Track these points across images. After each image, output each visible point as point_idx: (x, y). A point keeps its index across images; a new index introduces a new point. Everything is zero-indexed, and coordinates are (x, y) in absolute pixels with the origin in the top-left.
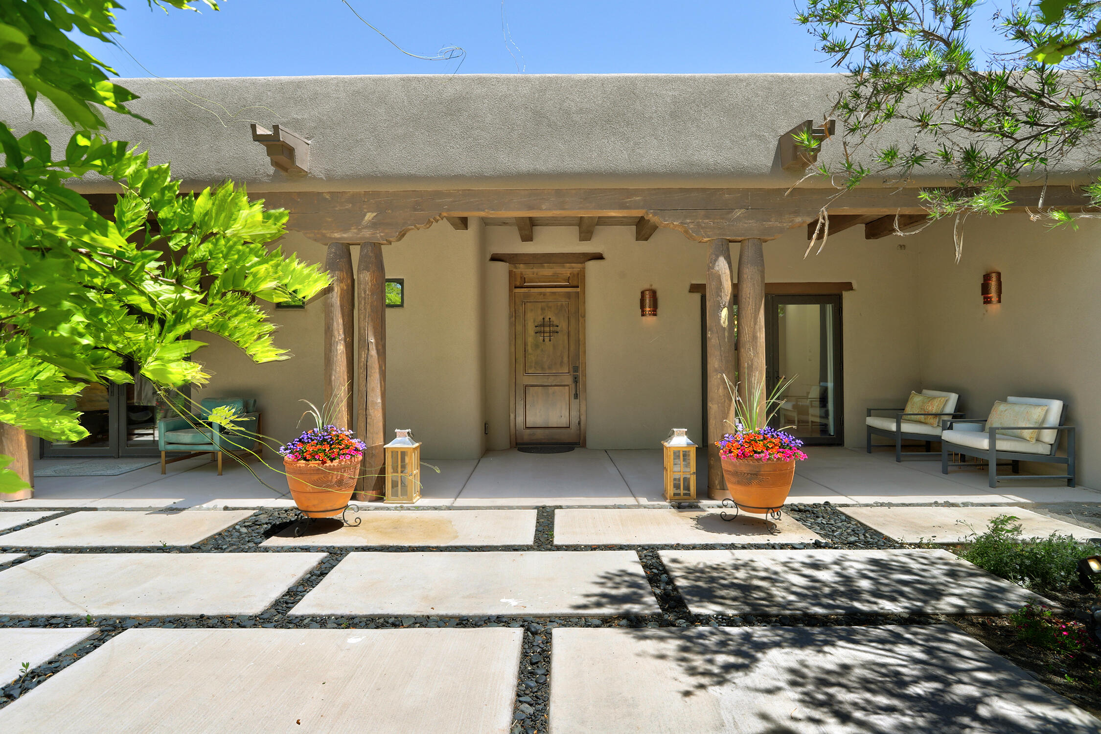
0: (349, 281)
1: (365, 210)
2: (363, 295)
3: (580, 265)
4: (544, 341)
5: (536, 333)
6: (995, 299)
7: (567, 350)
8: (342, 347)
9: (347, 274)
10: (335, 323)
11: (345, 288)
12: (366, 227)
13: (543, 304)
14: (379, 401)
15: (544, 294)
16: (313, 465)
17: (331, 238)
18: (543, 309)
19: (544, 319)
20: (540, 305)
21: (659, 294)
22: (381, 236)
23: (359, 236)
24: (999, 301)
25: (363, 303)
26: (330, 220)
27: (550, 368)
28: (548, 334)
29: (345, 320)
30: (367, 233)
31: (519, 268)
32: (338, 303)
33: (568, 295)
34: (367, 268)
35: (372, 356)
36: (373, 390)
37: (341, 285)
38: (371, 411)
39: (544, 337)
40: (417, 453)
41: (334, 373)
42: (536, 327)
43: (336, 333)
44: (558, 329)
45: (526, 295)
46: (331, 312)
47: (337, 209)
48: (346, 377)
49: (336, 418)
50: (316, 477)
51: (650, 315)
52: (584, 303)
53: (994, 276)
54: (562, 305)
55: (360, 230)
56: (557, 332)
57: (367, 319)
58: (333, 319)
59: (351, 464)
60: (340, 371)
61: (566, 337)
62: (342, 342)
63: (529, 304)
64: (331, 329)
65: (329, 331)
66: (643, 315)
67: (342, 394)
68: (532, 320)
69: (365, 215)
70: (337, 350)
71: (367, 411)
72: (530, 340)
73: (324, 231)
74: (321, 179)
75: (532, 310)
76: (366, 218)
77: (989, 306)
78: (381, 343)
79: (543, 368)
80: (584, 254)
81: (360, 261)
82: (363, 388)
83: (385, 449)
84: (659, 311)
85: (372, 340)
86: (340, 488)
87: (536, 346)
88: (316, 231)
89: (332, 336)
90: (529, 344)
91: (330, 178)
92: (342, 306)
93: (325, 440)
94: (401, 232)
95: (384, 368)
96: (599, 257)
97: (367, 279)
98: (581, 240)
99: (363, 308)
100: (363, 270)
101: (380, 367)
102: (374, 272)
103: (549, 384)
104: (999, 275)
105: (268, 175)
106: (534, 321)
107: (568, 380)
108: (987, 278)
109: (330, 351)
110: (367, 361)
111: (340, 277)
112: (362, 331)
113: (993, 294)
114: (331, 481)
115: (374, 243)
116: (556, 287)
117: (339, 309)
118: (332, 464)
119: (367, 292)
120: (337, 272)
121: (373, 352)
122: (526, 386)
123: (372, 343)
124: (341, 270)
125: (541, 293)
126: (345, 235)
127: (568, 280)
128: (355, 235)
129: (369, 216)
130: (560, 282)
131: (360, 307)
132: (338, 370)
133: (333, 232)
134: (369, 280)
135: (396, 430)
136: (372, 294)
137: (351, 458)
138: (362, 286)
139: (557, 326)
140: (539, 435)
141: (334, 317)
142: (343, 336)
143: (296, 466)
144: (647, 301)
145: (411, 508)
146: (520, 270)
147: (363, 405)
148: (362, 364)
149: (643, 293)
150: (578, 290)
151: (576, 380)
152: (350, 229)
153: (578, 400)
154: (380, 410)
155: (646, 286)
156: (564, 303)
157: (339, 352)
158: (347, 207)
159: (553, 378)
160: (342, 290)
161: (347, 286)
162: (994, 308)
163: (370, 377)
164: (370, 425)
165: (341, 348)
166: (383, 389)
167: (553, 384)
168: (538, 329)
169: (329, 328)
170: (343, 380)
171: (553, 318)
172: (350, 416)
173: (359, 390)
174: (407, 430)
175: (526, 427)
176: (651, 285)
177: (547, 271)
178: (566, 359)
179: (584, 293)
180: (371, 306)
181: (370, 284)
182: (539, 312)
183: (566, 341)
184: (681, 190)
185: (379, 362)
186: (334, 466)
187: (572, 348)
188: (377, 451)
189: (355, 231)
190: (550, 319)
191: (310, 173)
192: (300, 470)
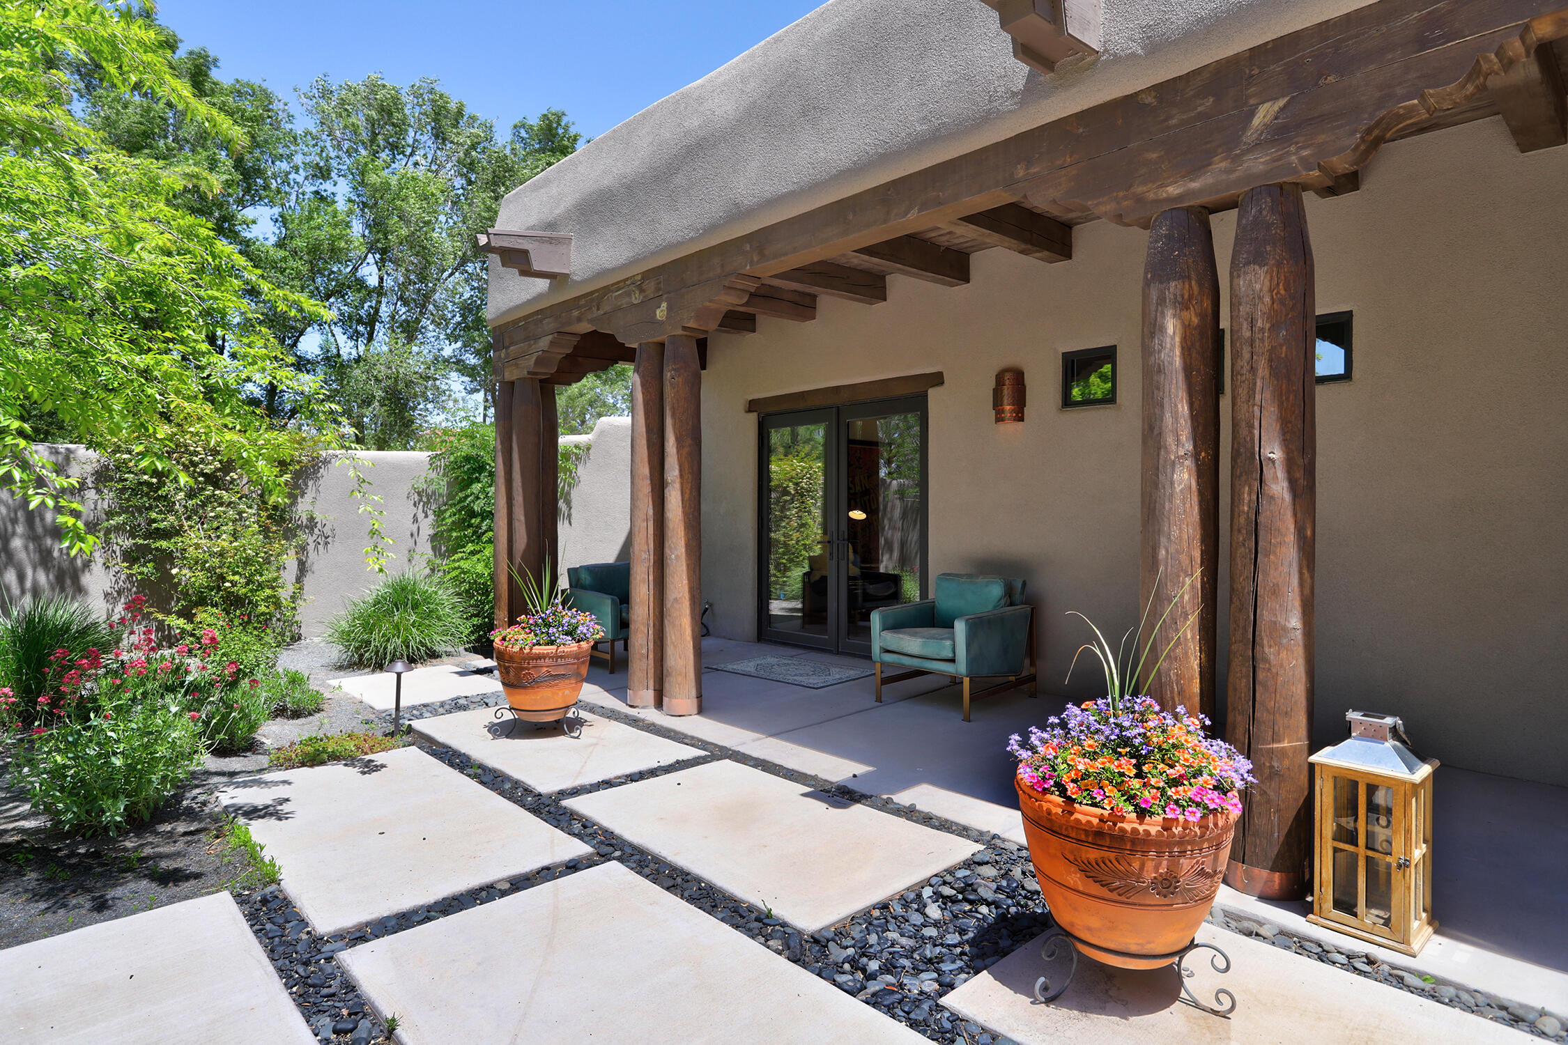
0: (1207, 304)
1: (1252, 101)
2: (1247, 334)
8: (1186, 476)
9: (1200, 285)
10: (1168, 415)
11: (1195, 320)
12: (1258, 145)
14: (1295, 622)
16: (1083, 818)
17: (1157, 202)
22: (1301, 159)
23: (1233, 176)
25: (1246, 356)
26: (1154, 156)
29: (1196, 405)
30: (1257, 163)
32: (1178, 362)
34: (1258, 258)
35: (1272, 498)
36: (1275, 592)
37: (1186, 314)
38: (1268, 650)
40: (1425, 796)
41: (1163, 540)
43: (1170, 440)
46: (1158, 389)
47: (1174, 121)
48: (1197, 554)
49: (1168, 656)
50: (1093, 854)
55: (1237, 159)
57: (1258, 397)
58: (1162, 406)
59: (1202, 836)
60: (1180, 538)
62: (1188, 463)
64: (1156, 432)
65: (1152, 435)
67: (1186, 597)
69: (1252, 114)
70: (1172, 483)
71: (1258, 648)
73: (1139, 189)
74: (1133, 55)
76: (1256, 121)
78: (1300, 461)
81: (1238, 242)
82: (1245, 585)
83: (1312, 766)
85: (1274, 452)
86: (1166, 901)
88: (1121, 194)
89: (1159, 449)
91: (1156, 47)
92: (1188, 370)
93: (1126, 742)
94: (1369, 131)
95: (1309, 533)
97: (1258, 286)
99: (1247, 368)
100: (1248, 263)
101: (1300, 531)
102: (1279, 265)
105: (1014, 94)
109: (1156, 485)
110: (1257, 513)
111: (1182, 296)
112: (1244, 431)
114: (1139, 877)
115: (1281, 186)
117: (1181, 377)
118: (1141, 828)
119: (1259, 324)
120: (1173, 284)
121: (1279, 487)
123: (1273, 461)
124: (1185, 277)
126: (1194, 185)
128: (1224, 177)
129: (1264, 114)
131: (1238, 367)
132: (1175, 532)
133: (1162, 186)
134: (1266, 289)
135: (1352, 715)
136: (1274, 327)
137: (1204, 817)
138: (1244, 309)
141: (1166, 400)
142: (1189, 446)
143: (1041, 806)
145: (1409, 979)
147: (1246, 631)
148: (1242, 520)
152: (1210, 164)
154: (1299, 651)
157: (1178, 489)
158: (1200, 109)
160: (1186, 328)
161: (1202, 316)
163: (1267, 555)
164: (1265, 687)
165: (1184, 478)
166: (1307, 591)
169: (1151, 428)
170: (1187, 562)
172: (1207, 656)
173: (1232, 589)
174: (1389, 721)
180: (1270, 360)
181: (1267, 300)
185: (1295, 515)
186: (1147, 832)
188: (1286, 763)
189: (1223, 165)
191: (1106, 51)
192: (1050, 820)
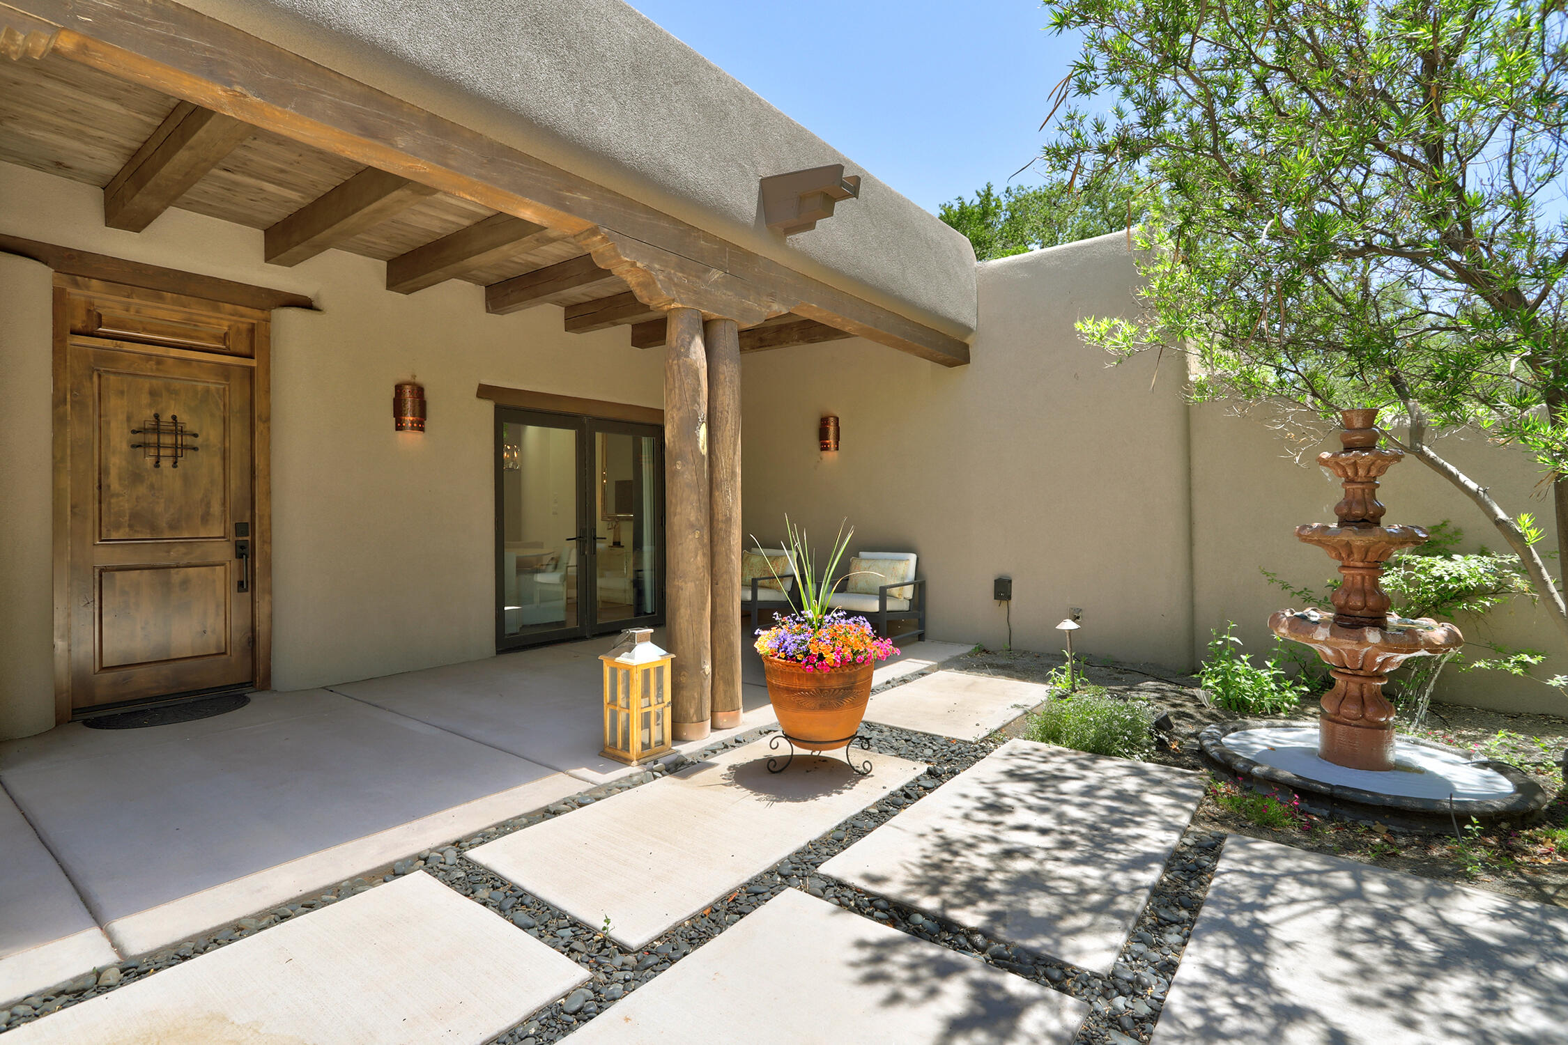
3: (258, 314)
4: (157, 465)
5: (133, 446)
6: (832, 446)
7: (220, 487)
13: (154, 382)
15: (159, 360)
18: (153, 393)
19: (157, 416)
20: (146, 384)
21: (428, 395)
24: (837, 449)
27: (172, 527)
28: (169, 452)
31: (88, 288)
33: (225, 371)
39: (158, 456)
42: (134, 432)
44: (198, 442)
45: (104, 357)
51: (413, 428)
52: (268, 391)
53: (832, 419)
54: (207, 391)
56: (195, 449)
61: (217, 461)
63: (112, 377)
66: (399, 427)
68: (122, 417)
72: (117, 462)
75: (122, 393)
77: (825, 453)
79: (153, 528)
80: (269, 292)
84: (427, 424)
87: (136, 477)
90: (114, 472)
96: (306, 304)
98: (267, 260)
103: (173, 563)
104: (837, 419)
106: (129, 419)
107: (224, 551)
108: (824, 422)
113: (831, 441)
116: (191, 348)
122: (102, 571)
125: (149, 357)
127: (224, 338)
130: (201, 339)
139: (196, 435)
140: (143, 681)
144: (409, 405)
146: (86, 292)
149: (399, 389)
150: (254, 363)
151: (244, 552)
153: (248, 594)
155: (405, 377)
156: (212, 387)
159: (182, 549)
162: (831, 456)
167: (185, 561)
168: (139, 438)
171: (183, 418)
175: (102, 669)
176: (414, 377)
177: (166, 312)
178: (216, 508)
179: (268, 371)
182: (145, 399)
183: (218, 470)
184: (648, 210)
187: (234, 483)
190: (174, 418)
